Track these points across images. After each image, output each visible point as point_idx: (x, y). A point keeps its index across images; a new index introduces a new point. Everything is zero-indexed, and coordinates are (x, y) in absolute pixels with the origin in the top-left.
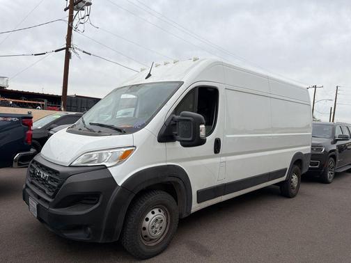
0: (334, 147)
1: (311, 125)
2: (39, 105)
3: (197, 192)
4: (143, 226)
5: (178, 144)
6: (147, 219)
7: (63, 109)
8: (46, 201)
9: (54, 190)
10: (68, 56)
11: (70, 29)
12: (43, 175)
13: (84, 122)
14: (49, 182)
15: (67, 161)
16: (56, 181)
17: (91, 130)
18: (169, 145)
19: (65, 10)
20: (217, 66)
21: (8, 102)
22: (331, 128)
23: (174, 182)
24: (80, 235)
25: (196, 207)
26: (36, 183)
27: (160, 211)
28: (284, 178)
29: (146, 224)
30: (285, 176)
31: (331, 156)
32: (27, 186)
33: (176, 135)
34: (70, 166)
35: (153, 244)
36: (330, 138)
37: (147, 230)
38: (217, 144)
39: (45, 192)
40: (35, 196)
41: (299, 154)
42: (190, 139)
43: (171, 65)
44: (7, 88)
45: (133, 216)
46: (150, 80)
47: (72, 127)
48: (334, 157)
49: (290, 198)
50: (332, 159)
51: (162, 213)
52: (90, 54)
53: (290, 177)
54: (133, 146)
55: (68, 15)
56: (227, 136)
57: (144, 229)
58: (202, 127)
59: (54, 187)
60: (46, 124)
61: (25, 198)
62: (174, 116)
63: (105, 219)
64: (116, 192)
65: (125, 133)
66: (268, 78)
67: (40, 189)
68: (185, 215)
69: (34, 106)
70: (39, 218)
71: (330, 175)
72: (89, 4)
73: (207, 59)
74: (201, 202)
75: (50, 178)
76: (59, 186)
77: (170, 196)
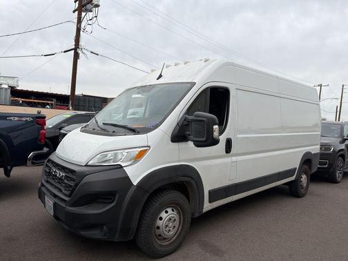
0: (343, 147)
1: (320, 124)
2: (48, 104)
3: (209, 191)
4: (157, 225)
5: (191, 144)
6: (161, 219)
7: (71, 108)
8: (62, 200)
9: (71, 189)
10: (76, 57)
11: (78, 30)
12: (60, 174)
13: (97, 122)
14: (66, 181)
15: (83, 161)
16: (72, 180)
17: (104, 130)
18: (182, 145)
19: (74, 12)
20: (228, 67)
21: (18, 102)
22: (340, 127)
23: (186, 181)
24: (96, 234)
25: (207, 206)
26: (52, 181)
27: (173, 210)
28: (293, 178)
29: (160, 223)
30: (295, 176)
31: (339, 156)
32: (43, 185)
33: (189, 135)
34: (86, 166)
35: (167, 243)
36: (338, 137)
37: (161, 229)
38: (229, 143)
39: (61, 191)
40: (51, 194)
41: (308, 154)
42: (204, 139)
43: (182, 66)
44: (18, 88)
45: (147, 215)
46: (161, 81)
47: (85, 127)
48: (343, 156)
49: (300, 197)
50: (340, 158)
51: (175, 213)
52: (97, 55)
53: (299, 177)
54: (148, 146)
55: (77, 16)
56: (238, 136)
57: (158, 228)
58: (216, 127)
59: (71, 186)
60: (57, 123)
61: (41, 197)
62: (187, 116)
63: (121, 217)
64: (131, 192)
65: (138, 133)
66: (277, 78)
67: (56, 187)
68: (197, 215)
69: (44, 106)
70: (56, 217)
71: (338, 175)
72: (97, 6)
73: (218, 60)
74: (213, 202)
75: (66, 177)
76: (76, 185)
77: (183, 195)
